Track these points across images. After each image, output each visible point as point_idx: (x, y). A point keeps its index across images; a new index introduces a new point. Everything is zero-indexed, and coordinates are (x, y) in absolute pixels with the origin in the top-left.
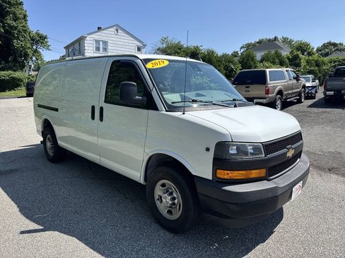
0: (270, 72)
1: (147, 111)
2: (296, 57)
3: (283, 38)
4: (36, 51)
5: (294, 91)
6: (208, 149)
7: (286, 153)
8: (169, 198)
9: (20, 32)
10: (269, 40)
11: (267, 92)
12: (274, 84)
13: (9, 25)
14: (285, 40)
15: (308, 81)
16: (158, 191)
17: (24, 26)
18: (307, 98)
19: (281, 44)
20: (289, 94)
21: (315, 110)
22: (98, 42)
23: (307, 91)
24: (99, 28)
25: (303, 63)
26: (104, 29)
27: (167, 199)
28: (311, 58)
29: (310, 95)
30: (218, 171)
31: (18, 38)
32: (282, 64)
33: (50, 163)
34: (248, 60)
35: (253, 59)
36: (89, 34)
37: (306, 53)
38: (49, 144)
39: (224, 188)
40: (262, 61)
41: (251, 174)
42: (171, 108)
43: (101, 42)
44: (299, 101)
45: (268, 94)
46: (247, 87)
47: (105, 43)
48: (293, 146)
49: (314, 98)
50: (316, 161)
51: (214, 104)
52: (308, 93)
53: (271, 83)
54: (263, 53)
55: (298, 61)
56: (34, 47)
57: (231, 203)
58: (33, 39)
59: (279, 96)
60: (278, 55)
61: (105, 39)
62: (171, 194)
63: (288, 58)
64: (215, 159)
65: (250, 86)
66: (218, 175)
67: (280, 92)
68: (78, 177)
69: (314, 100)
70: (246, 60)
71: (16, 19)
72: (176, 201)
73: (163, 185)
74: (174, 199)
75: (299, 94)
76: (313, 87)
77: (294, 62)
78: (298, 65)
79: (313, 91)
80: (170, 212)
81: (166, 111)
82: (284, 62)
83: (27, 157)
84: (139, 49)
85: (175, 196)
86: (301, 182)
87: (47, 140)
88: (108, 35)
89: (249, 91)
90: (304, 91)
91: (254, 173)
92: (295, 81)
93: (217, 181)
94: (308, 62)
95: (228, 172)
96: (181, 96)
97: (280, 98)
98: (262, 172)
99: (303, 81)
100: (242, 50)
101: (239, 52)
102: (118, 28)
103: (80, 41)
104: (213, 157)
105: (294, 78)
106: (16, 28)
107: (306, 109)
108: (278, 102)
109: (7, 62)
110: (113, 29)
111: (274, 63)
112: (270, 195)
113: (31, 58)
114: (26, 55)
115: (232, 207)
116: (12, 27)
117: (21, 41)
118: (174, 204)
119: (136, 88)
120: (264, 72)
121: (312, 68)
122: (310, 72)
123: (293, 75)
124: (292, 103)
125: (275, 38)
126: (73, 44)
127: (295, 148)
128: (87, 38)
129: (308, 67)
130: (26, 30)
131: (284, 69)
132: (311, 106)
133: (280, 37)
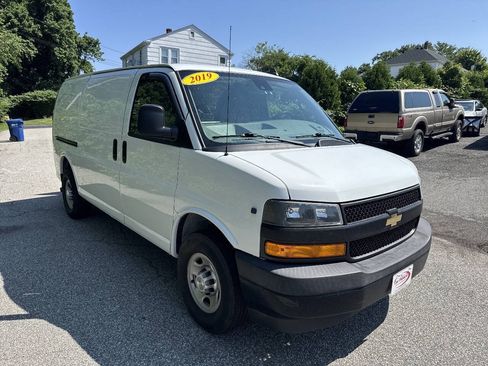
0: (406, 94)
1: (178, 149)
2: (454, 73)
3: (439, 44)
4: (84, 62)
5: (444, 123)
6: (254, 211)
7: (385, 220)
8: (205, 280)
9: (63, 35)
10: (418, 48)
11: (401, 124)
12: (413, 113)
13: (49, 26)
14: (442, 47)
15: (469, 108)
16: (193, 269)
17: (68, 28)
18: (465, 134)
19: (435, 53)
20: (435, 128)
21: (476, 153)
22: (165, 50)
23: (466, 123)
24: (168, 31)
25: (465, 82)
26: (176, 32)
27: (202, 282)
28: (478, 74)
29: (471, 130)
30: (269, 244)
31: (60, 45)
32: (430, 82)
33: (69, 219)
34: (377, 76)
35: (385, 75)
36: (154, 39)
37: (473, 67)
38: (68, 193)
39: (275, 271)
40: (398, 79)
41: (320, 250)
42: (211, 145)
43: (170, 51)
44: (453, 139)
45: (402, 127)
46: (370, 117)
47: (176, 51)
48: (400, 210)
49: (477, 135)
50: (460, 231)
51: (282, 141)
52: (468, 127)
53: (406, 111)
54: (402, 67)
55: (456, 78)
56: (82, 57)
57: (285, 296)
58: (80, 46)
59: (419, 131)
60: (425, 70)
61: (175, 45)
62: (209, 274)
63: (441, 74)
64: (264, 226)
65: (376, 115)
66: (268, 251)
67: (421, 125)
68: (100, 241)
69: (478, 138)
70: (374, 76)
71: (58, 18)
72: (215, 285)
73: (199, 261)
74: (212, 282)
75: (453, 128)
76: (477, 118)
77: (449, 80)
78: (456, 85)
79: (476, 125)
80: (207, 301)
81: (203, 150)
82: (434, 80)
83: (42, 209)
84: (223, 60)
85: (214, 278)
86: (412, 266)
87: (67, 187)
88: (180, 40)
89: (373, 122)
90: (462, 125)
91: (326, 250)
92: (446, 109)
93: (267, 260)
94: (473, 80)
95: (283, 247)
96: (236, 127)
97: (420, 134)
98: (341, 249)
99: (459, 108)
100: (376, 62)
101: (371, 65)
102: (194, 29)
103: (141, 49)
104: (260, 222)
105: (446, 104)
106: (58, 31)
107: (461, 151)
108: (418, 140)
109: (46, 77)
110: (187, 32)
111: (417, 81)
112: (350, 286)
113: (78, 72)
114: (70, 68)
115: (285, 301)
116: (52, 30)
117: (65, 49)
118: (212, 290)
119: (163, 115)
120: (397, 95)
121: (478, 90)
122: (474, 96)
123: (443, 99)
124: (441, 142)
125: (426, 43)
126: (132, 53)
127: (403, 213)
128: (151, 45)
129: (472, 88)
130: (71, 33)
131: (431, 90)
132: (470, 147)
133: (434, 43)
